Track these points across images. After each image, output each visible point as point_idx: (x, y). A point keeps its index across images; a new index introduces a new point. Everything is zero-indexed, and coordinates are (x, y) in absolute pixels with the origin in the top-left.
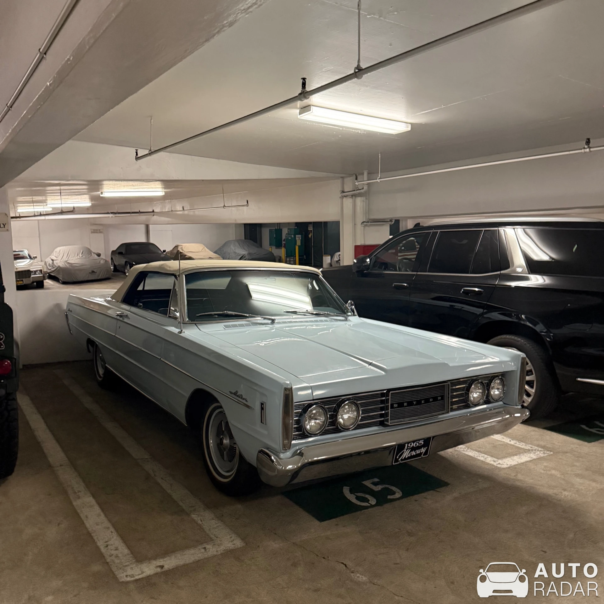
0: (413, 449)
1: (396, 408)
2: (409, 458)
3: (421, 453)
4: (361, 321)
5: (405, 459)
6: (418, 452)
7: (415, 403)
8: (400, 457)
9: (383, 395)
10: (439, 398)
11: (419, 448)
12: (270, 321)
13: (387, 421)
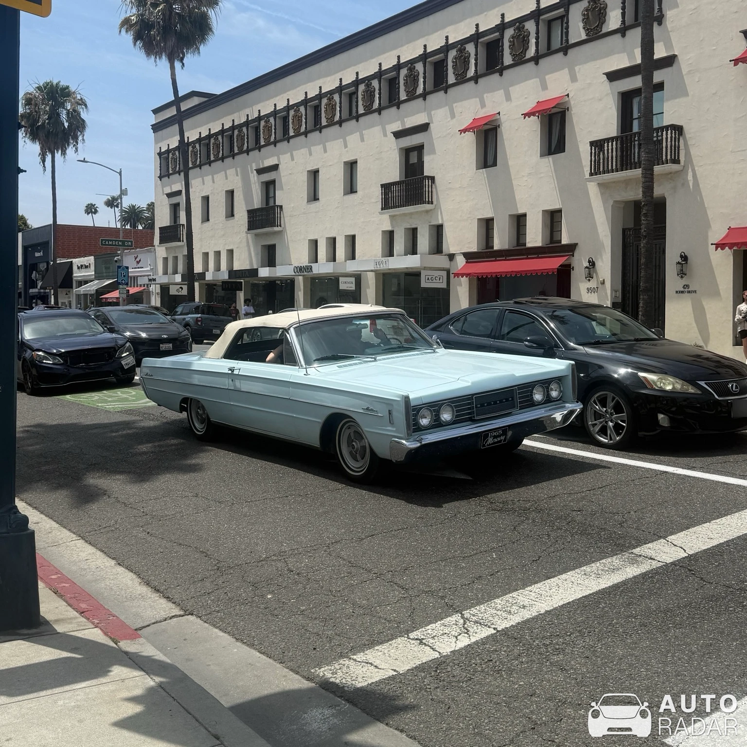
0: (495, 437)
1: (479, 407)
2: (492, 444)
3: (501, 440)
4: (447, 352)
5: (490, 444)
6: (499, 439)
7: (492, 403)
8: (486, 443)
9: (468, 399)
10: (510, 399)
11: (499, 436)
12: (373, 359)
13: (474, 417)
